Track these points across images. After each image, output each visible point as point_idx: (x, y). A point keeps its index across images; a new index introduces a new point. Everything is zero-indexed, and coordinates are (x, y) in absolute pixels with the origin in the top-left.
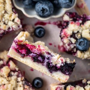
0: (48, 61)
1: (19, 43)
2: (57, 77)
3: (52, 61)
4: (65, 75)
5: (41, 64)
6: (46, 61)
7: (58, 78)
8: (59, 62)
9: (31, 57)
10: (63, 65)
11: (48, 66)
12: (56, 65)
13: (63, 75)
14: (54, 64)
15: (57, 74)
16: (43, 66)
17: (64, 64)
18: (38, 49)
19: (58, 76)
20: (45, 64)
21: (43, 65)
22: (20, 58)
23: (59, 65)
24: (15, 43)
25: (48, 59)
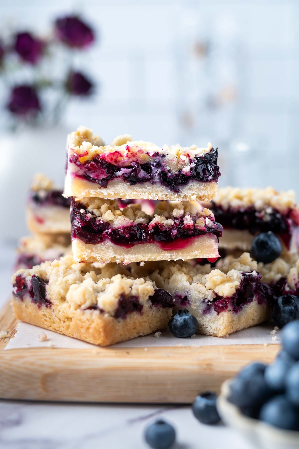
0: (159, 171)
1: (82, 160)
2: (193, 194)
3: (168, 168)
4: (208, 183)
5: (148, 183)
6: (156, 172)
7: (195, 196)
8: (183, 163)
9: (120, 179)
10: (195, 165)
11: (165, 180)
12: (180, 171)
13: (204, 184)
14: (175, 172)
15: (189, 189)
16: (156, 185)
17: (196, 161)
18: (129, 155)
19: (194, 192)
20: (157, 179)
21: (154, 183)
22: (99, 190)
23: (186, 169)
24: (75, 163)
25: (159, 165)
